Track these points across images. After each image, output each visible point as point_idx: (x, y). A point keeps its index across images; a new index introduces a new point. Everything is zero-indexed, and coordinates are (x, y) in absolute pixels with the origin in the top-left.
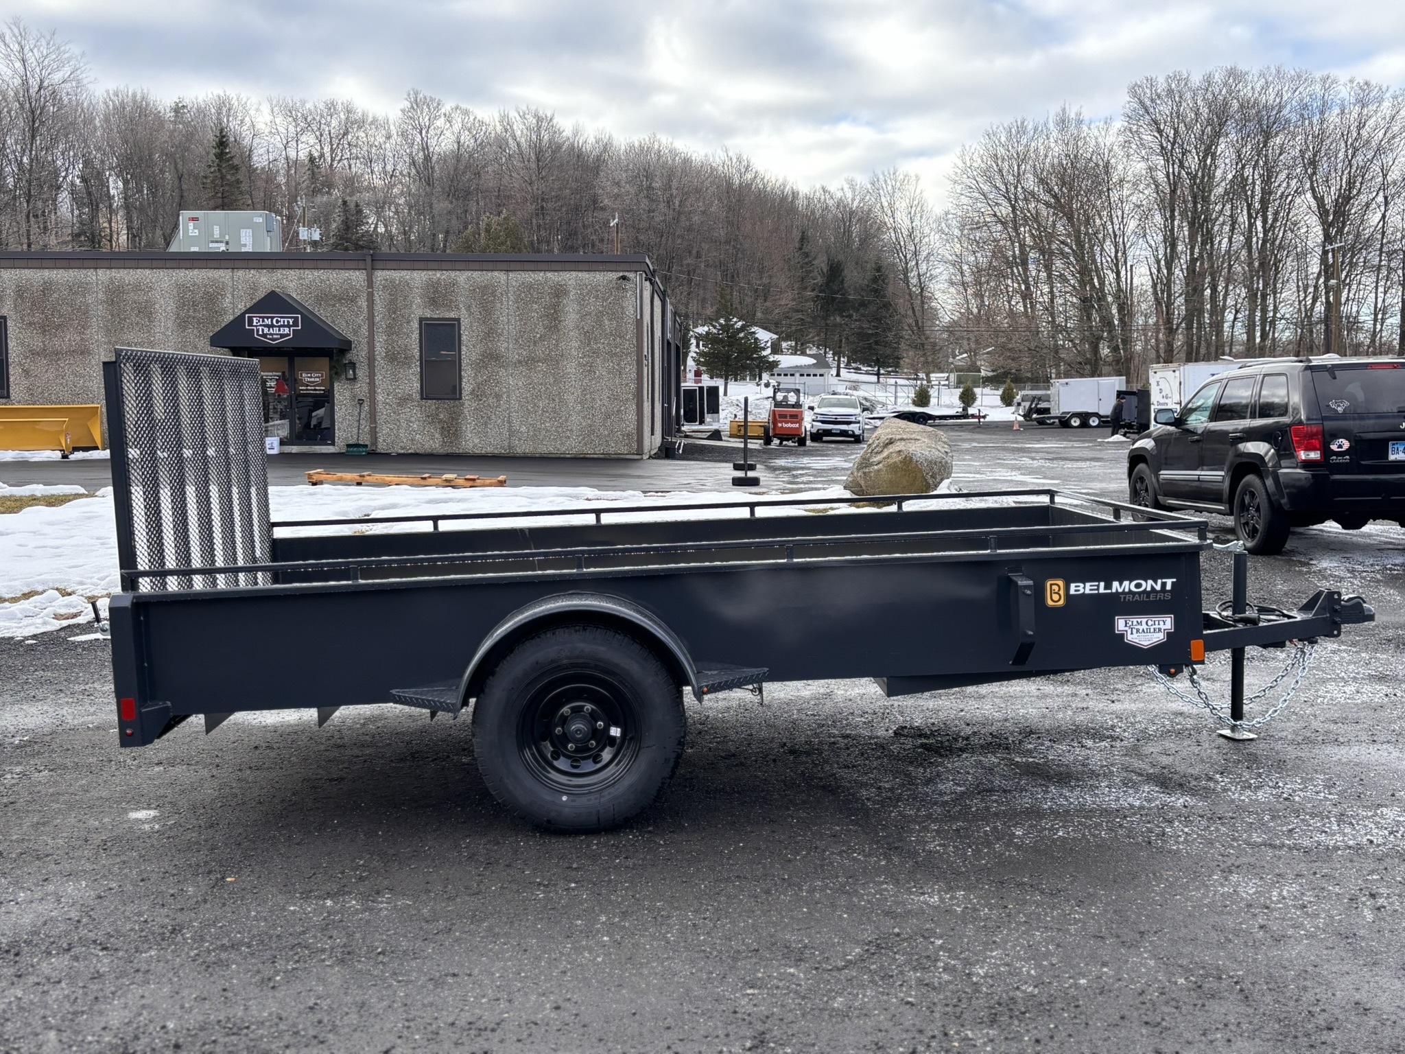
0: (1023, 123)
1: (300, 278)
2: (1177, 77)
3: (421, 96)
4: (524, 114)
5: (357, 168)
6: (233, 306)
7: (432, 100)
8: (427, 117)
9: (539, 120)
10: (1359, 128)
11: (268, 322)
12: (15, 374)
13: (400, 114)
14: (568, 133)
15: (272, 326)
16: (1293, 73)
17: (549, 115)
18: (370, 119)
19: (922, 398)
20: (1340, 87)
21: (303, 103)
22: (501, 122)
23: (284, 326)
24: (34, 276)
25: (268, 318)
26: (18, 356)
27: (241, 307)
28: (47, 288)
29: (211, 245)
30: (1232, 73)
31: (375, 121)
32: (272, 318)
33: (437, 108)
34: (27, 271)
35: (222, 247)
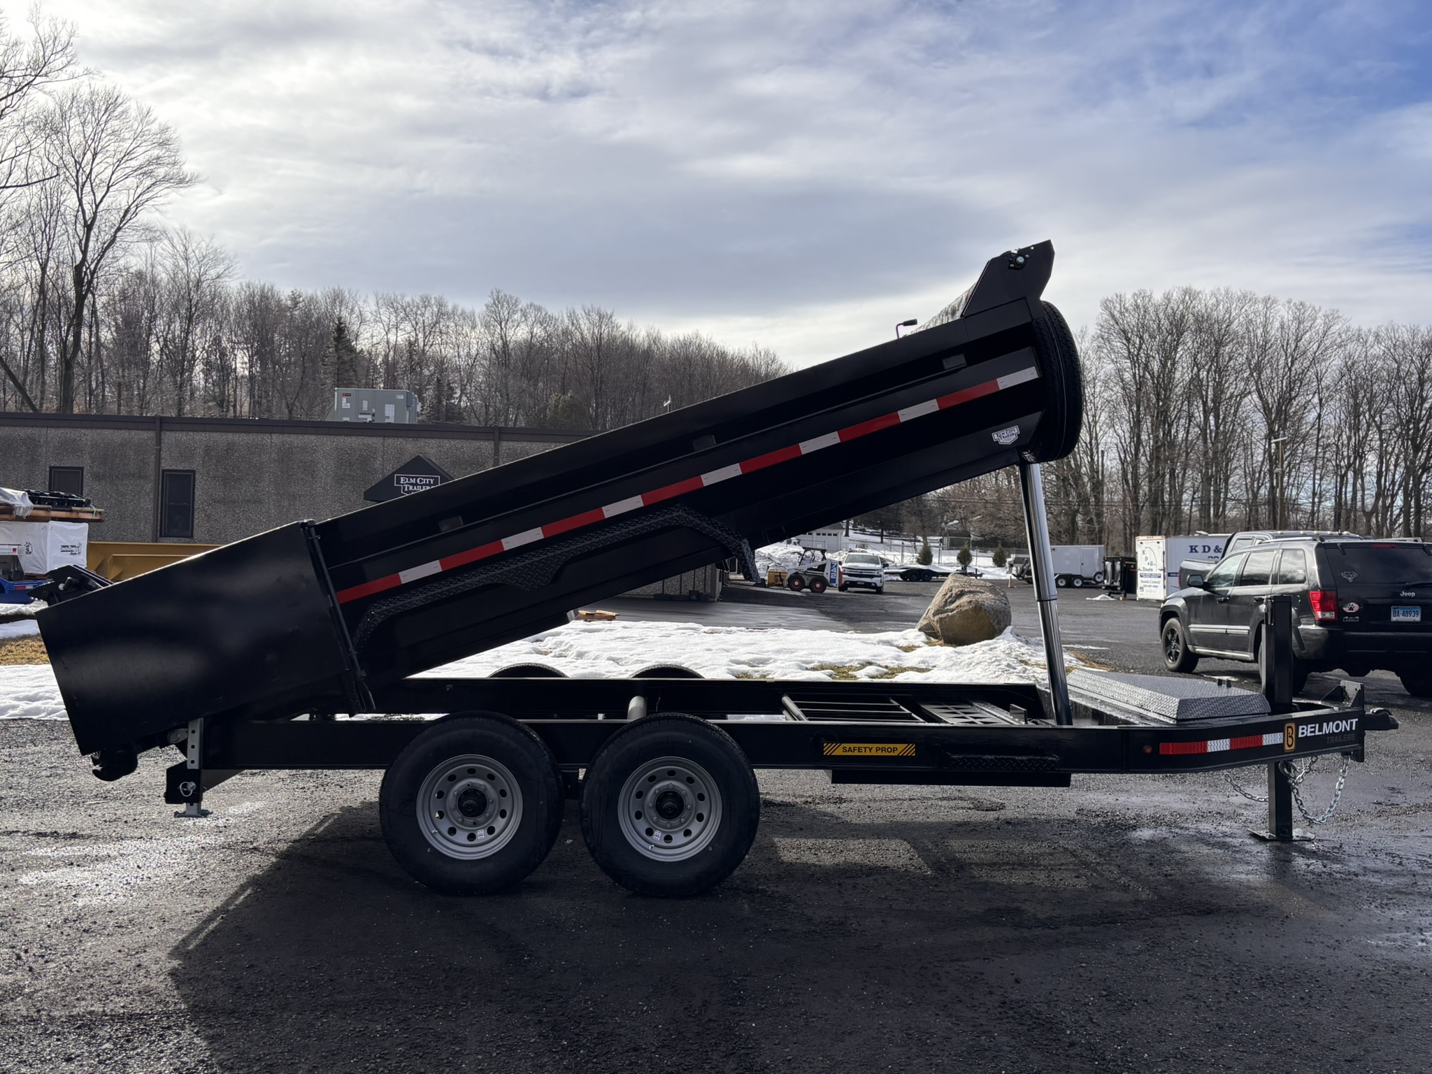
1: (439, 446)
2: (1141, 294)
3: (502, 294)
4: (589, 312)
5: (449, 352)
6: (382, 467)
7: (511, 297)
8: (507, 312)
9: (601, 317)
10: (1298, 340)
11: (413, 481)
12: (198, 517)
13: (484, 308)
14: (624, 328)
15: (416, 484)
16: (1239, 294)
17: (609, 313)
18: (459, 312)
19: (926, 557)
20: (1279, 307)
21: (403, 297)
22: (569, 317)
23: (426, 485)
24: (221, 439)
25: (413, 478)
26: (202, 503)
27: (389, 469)
28: (230, 448)
29: (360, 416)
30: (1187, 292)
31: (463, 313)
32: (417, 478)
33: (515, 304)
34: (215, 434)
35: (369, 419)
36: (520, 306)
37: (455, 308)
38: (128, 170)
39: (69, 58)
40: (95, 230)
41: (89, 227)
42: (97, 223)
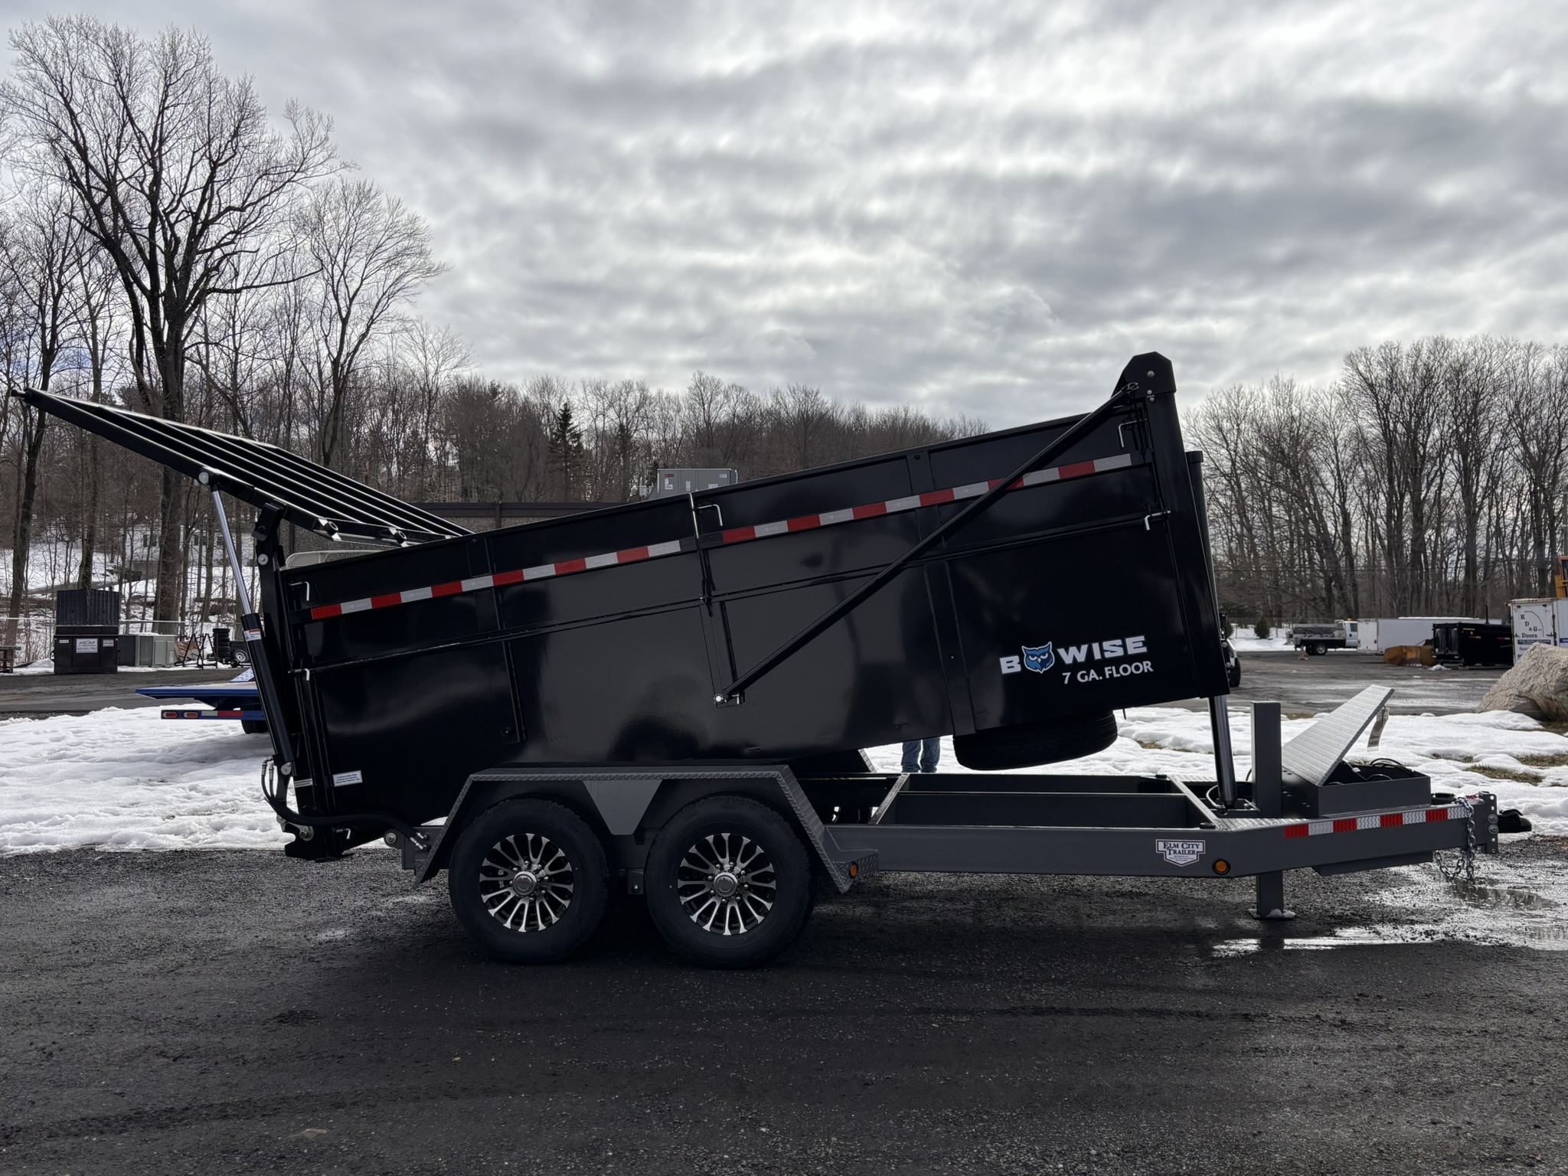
0: (1240, 389)
2: (1387, 347)
3: (704, 376)
4: (794, 390)
5: (653, 436)
7: (713, 380)
8: (709, 394)
9: (807, 395)
13: (687, 390)
14: (829, 405)
16: (1499, 341)
17: (815, 390)
18: (665, 395)
20: (1544, 353)
21: (606, 383)
22: (775, 396)
30: (1439, 342)
31: (668, 398)
33: (717, 386)
38: (380, 262)
39: (330, 152)
41: (345, 322)
42: (351, 316)
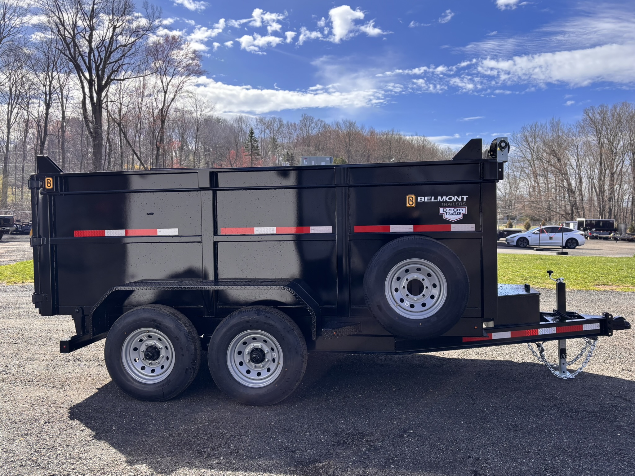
3: (306, 116)
4: (345, 122)
5: (285, 141)
7: (310, 117)
8: (308, 123)
9: (351, 124)
13: (299, 122)
14: (359, 129)
31: (291, 124)
33: (312, 120)
36: (314, 121)
37: (288, 122)
40: (168, 93)
41: (166, 93)
42: (168, 90)
